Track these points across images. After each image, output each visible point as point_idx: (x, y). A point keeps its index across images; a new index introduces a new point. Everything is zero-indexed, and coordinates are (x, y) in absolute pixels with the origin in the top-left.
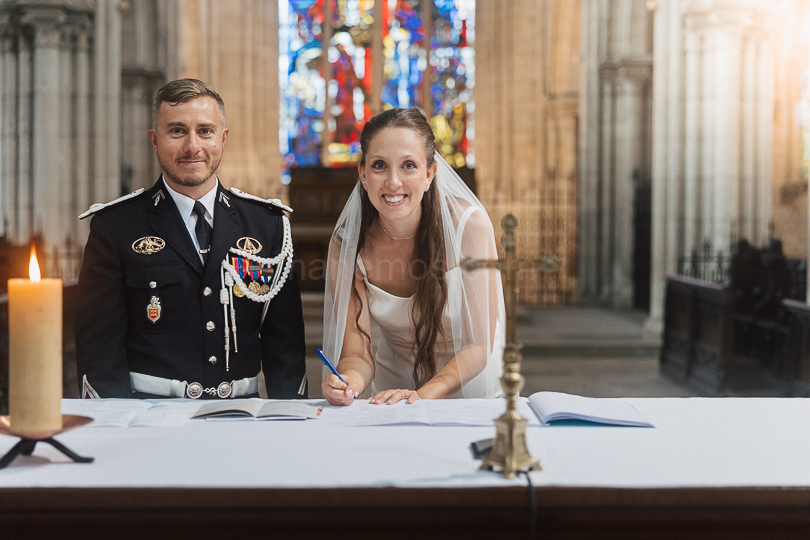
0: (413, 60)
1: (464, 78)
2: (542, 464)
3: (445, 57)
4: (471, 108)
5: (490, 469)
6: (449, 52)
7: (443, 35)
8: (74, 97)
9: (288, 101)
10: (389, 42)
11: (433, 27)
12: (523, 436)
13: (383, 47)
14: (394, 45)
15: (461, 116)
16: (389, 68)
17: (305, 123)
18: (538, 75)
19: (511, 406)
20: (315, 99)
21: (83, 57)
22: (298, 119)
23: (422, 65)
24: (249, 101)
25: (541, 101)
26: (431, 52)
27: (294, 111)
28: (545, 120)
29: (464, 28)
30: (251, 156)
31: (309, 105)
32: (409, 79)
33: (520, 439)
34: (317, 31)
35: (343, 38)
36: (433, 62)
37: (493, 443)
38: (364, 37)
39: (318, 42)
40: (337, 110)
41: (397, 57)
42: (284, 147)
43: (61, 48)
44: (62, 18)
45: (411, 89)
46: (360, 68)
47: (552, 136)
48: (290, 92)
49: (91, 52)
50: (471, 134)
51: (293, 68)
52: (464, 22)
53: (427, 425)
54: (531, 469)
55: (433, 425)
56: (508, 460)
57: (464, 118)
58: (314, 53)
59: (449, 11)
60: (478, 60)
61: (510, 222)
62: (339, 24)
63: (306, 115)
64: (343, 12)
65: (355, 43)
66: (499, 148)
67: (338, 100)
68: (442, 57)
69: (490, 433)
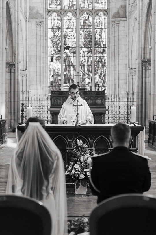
6: (100, 55)
18: (127, 62)
23: (91, 59)
25: (128, 70)
30: (39, 87)
32: (87, 63)
34: (59, 48)
35: (67, 51)
40: (65, 73)
45: (88, 66)
46: (72, 60)
47: (131, 81)
48: (51, 67)
50: (106, 80)
51: (52, 60)
60: (108, 57)
62: (65, 46)
63: (56, 75)
64: (67, 43)
65: (71, 52)
67: (66, 70)
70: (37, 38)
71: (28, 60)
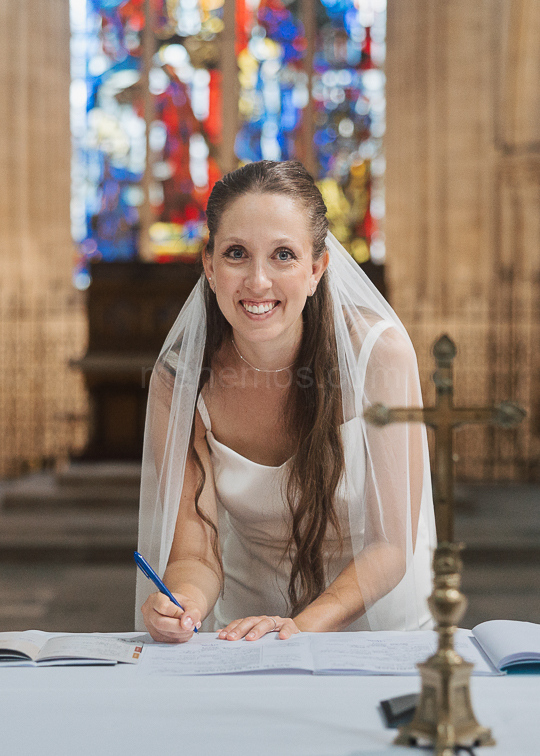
0: (286, 90)
1: (368, 119)
2: (496, 735)
3: (338, 86)
4: (379, 168)
5: (413, 743)
6: (342, 78)
7: (333, 51)
9: (86, 155)
10: (247, 61)
11: (318, 39)
12: (465, 690)
13: (238, 70)
14: (256, 67)
15: (363, 181)
16: (248, 104)
17: (113, 190)
18: (485, 113)
19: (445, 642)
20: (129, 153)
22: (102, 185)
23: (300, 98)
24: (22, 156)
25: (491, 157)
26: (314, 78)
27: (96, 171)
28: (497, 188)
29: (368, 39)
30: (26, 243)
31: (118, 163)
32: (279, 120)
33: (460, 697)
34: (132, 43)
35: (174, 55)
36: (316, 95)
37: (417, 702)
38: (208, 52)
39: (135, 60)
40: (164, 170)
41: (260, 85)
42: (79, 229)
45: (283, 137)
46: (200, 103)
47: (507, 214)
48: (89, 141)
50: (378, 209)
51: (93, 102)
52: (368, 30)
53: (311, 672)
54: (477, 743)
55: (321, 673)
56: (441, 729)
57: (368, 184)
58: (126, 79)
59: (344, 12)
60: (389, 91)
61: (445, 348)
62: (167, 32)
63: (114, 179)
64: (173, 13)
65: (195, 62)
66: (424, 231)
67: (167, 154)
68: (332, 85)
69: (412, 686)
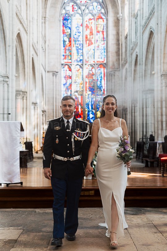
0: (92, 99)
7: (99, 93)
8: (23, 108)
14: (88, 95)
16: (87, 100)
21: (25, 100)
23: (94, 99)
26: (96, 97)
29: (104, 91)
32: (91, 103)
35: (76, 94)
36: (97, 99)
38: (81, 93)
41: (88, 98)
43: (21, 99)
44: (21, 93)
45: (92, 105)
46: (80, 100)
49: (26, 100)
59: (101, 87)
65: (79, 95)
70: (53, 84)
71: (47, 101)
